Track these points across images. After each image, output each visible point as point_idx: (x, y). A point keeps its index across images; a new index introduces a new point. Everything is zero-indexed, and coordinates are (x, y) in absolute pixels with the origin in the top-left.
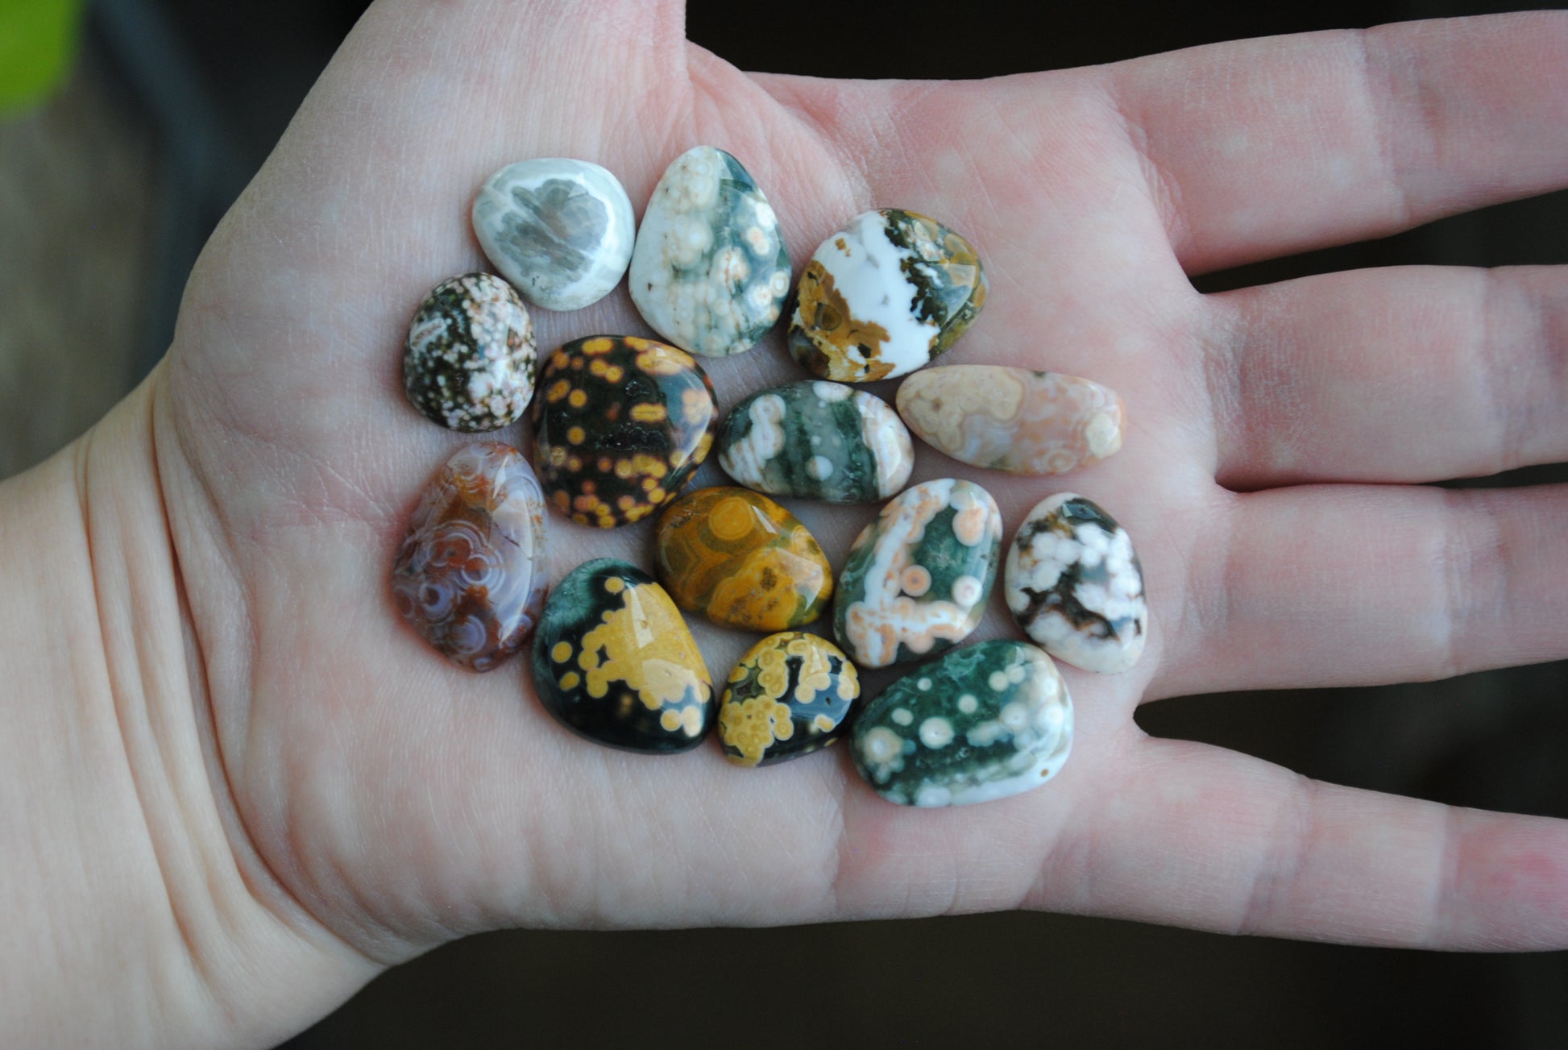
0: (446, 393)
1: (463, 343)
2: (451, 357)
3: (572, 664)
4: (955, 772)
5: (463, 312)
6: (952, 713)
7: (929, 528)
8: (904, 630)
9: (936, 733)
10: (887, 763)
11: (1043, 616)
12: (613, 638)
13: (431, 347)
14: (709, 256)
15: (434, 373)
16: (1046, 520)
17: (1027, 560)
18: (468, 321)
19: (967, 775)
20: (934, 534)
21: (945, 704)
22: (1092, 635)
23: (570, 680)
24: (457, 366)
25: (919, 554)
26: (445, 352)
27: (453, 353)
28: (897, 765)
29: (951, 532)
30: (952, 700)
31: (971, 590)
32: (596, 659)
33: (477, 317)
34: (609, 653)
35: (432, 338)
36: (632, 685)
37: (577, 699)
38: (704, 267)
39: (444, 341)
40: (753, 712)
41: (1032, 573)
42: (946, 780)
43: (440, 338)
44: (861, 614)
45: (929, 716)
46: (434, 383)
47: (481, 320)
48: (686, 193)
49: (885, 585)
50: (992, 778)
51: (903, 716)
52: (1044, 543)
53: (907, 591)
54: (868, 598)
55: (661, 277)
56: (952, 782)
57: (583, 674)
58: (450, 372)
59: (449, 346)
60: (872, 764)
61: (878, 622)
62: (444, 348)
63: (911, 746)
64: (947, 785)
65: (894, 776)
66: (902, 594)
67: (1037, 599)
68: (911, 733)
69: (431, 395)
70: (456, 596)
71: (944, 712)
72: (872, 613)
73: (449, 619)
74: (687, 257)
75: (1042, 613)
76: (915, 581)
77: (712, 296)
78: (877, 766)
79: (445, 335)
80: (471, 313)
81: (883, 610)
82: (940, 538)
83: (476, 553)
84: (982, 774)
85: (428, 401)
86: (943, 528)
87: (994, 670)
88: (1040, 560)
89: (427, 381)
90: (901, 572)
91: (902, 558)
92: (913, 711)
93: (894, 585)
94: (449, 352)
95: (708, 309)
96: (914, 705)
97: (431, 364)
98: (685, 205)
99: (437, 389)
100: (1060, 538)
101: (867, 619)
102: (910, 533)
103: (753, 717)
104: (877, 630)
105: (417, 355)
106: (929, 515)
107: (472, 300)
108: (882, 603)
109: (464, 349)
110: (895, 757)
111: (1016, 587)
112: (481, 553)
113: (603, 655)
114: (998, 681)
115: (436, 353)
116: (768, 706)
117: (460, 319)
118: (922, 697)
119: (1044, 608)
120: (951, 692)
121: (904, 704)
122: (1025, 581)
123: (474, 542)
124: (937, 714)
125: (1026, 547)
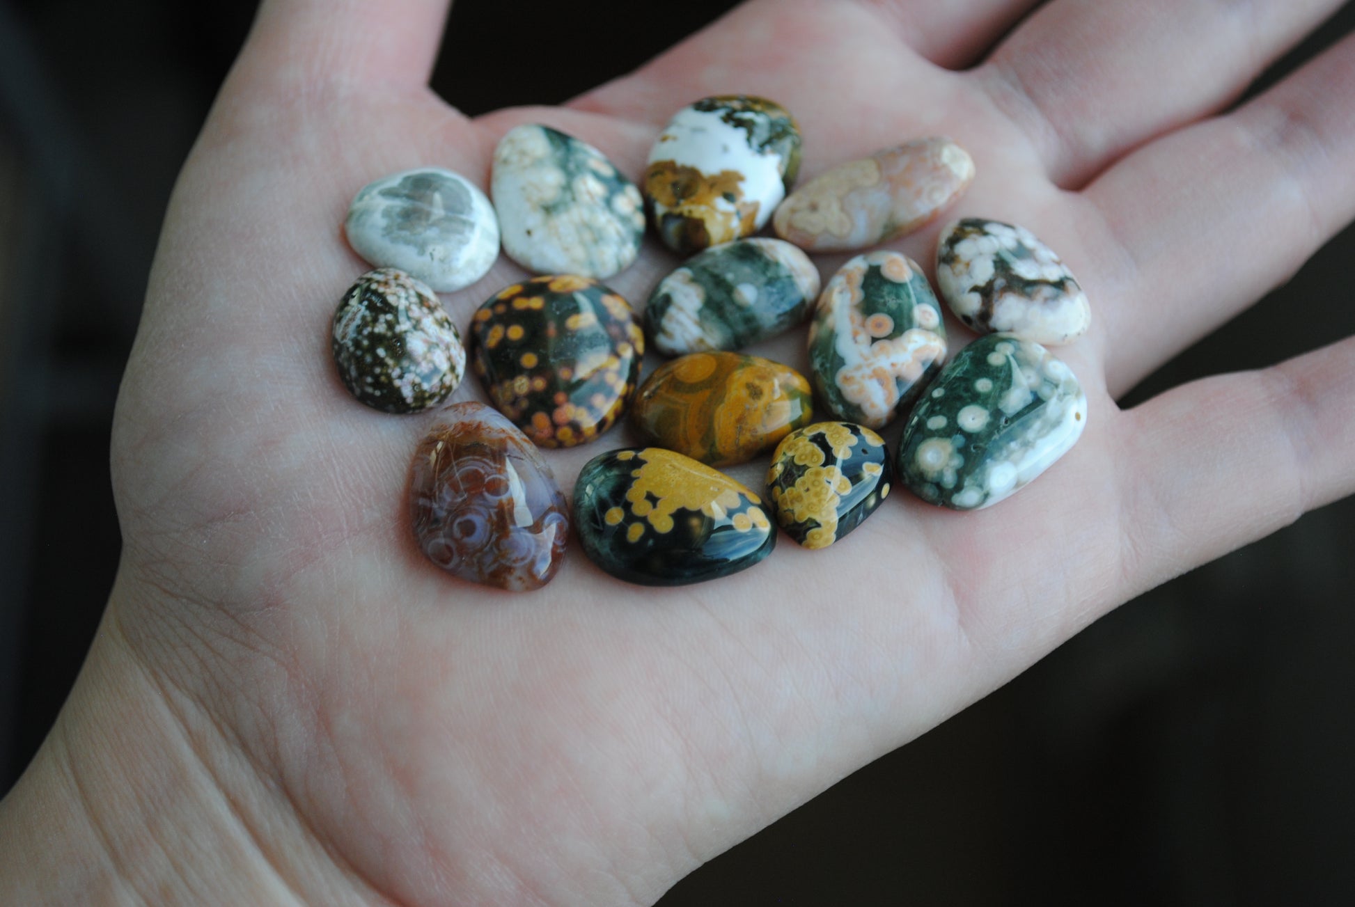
0: (390, 362)
1: (385, 313)
2: (380, 328)
3: (630, 518)
4: (1008, 442)
5: (375, 292)
6: (976, 398)
7: (865, 286)
8: (893, 365)
9: (973, 419)
10: (947, 465)
11: (998, 303)
12: (652, 484)
13: (359, 330)
14: (568, 188)
15: (372, 349)
16: (955, 234)
17: (960, 267)
18: (382, 297)
19: (1019, 441)
20: (872, 289)
21: (965, 395)
22: (1046, 300)
23: (635, 532)
24: (389, 334)
25: (868, 307)
26: (373, 327)
27: (381, 324)
28: (957, 462)
29: (885, 281)
30: (970, 389)
31: (927, 313)
32: (649, 504)
33: (388, 291)
34: (656, 493)
35: (358, 321)
36: (692, 507)
37: (651, 542)
38: (568, 196)
39: (369, 319)
40: (808, 485)
41: (970, 274)
42: (1005, 453)
43: (364, 318)
44: (849, 374)
45: (959, 409)
46: (376, 357)
47: (393, 292)
48: (523, 153)
49: (856, 342)
50: (1041, 434)
51: (938, 422)
52: (964, 249)
53: (877, 335)
54: (847, 361)
55: (534, 219)
56: (1011, 453)
57: (644, 520)
58: (386, 342)
59: (375, 320)
60: (935, 475)
61: (868, 371)
62: (371, 324)
63: (960, 440)
64: (1007, 458)
65: (961, 474)
66: (874, 340)
67: (986, 292)
68: (953, 429)
69: (378, 370)
70: (490, 516)
71: (969, 400)
72: (859, 368)
73: (494, 539)
74: (550, 195)
75: (997, 301)
76: (879, 325)
77: (586, 215)
78: (941, 473)
79: (367, 313)
80: (381, 290)
81: (866, 359)
82: (878, 288)
83: (489, 475)
84: (1030, 435)
85: (376, 377)
86: (876, 282)
87: (987, 354)
88: (971, 261)
89: (368, 359)
90: (863, 325)
91: (858, 317)
92: (944, 415)
93: (864, 338)
94: (377, 324)
95: (587, 226)
96: (940, 409)
97: (365, 343)
98: (527, 161)
99: (381, 362)
100: (975, 240)
101: (857, 375)
102: (852, 298)
103: (811, 487)
104: (871, 377)
105: (350, 344)
106: (859, 279)
107: (378, 282)
108: (862, 355)
109: (389, 317)
110: (951, 456)
111: (963, 292)
112: (493, 474)
113: (652, 499)
114: (995, 359)
115: (365, 332)
116: (818, 474)
117: (374, 298)
118: (941, 401)
119: (995, 296)
120: (963, 385)
121: (931, 413)
122: (967, 283)
123: (483, 468)
124: (965, 404)
125: (950, 259)
